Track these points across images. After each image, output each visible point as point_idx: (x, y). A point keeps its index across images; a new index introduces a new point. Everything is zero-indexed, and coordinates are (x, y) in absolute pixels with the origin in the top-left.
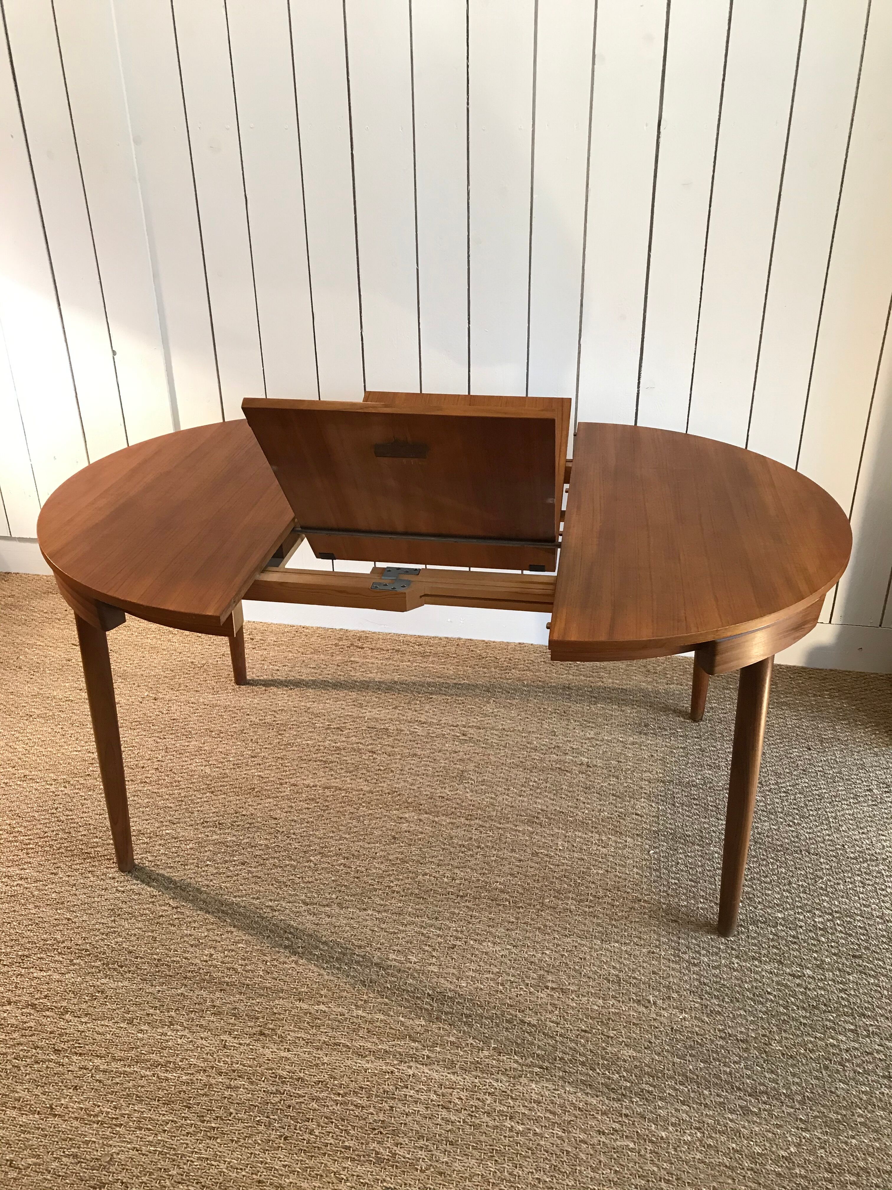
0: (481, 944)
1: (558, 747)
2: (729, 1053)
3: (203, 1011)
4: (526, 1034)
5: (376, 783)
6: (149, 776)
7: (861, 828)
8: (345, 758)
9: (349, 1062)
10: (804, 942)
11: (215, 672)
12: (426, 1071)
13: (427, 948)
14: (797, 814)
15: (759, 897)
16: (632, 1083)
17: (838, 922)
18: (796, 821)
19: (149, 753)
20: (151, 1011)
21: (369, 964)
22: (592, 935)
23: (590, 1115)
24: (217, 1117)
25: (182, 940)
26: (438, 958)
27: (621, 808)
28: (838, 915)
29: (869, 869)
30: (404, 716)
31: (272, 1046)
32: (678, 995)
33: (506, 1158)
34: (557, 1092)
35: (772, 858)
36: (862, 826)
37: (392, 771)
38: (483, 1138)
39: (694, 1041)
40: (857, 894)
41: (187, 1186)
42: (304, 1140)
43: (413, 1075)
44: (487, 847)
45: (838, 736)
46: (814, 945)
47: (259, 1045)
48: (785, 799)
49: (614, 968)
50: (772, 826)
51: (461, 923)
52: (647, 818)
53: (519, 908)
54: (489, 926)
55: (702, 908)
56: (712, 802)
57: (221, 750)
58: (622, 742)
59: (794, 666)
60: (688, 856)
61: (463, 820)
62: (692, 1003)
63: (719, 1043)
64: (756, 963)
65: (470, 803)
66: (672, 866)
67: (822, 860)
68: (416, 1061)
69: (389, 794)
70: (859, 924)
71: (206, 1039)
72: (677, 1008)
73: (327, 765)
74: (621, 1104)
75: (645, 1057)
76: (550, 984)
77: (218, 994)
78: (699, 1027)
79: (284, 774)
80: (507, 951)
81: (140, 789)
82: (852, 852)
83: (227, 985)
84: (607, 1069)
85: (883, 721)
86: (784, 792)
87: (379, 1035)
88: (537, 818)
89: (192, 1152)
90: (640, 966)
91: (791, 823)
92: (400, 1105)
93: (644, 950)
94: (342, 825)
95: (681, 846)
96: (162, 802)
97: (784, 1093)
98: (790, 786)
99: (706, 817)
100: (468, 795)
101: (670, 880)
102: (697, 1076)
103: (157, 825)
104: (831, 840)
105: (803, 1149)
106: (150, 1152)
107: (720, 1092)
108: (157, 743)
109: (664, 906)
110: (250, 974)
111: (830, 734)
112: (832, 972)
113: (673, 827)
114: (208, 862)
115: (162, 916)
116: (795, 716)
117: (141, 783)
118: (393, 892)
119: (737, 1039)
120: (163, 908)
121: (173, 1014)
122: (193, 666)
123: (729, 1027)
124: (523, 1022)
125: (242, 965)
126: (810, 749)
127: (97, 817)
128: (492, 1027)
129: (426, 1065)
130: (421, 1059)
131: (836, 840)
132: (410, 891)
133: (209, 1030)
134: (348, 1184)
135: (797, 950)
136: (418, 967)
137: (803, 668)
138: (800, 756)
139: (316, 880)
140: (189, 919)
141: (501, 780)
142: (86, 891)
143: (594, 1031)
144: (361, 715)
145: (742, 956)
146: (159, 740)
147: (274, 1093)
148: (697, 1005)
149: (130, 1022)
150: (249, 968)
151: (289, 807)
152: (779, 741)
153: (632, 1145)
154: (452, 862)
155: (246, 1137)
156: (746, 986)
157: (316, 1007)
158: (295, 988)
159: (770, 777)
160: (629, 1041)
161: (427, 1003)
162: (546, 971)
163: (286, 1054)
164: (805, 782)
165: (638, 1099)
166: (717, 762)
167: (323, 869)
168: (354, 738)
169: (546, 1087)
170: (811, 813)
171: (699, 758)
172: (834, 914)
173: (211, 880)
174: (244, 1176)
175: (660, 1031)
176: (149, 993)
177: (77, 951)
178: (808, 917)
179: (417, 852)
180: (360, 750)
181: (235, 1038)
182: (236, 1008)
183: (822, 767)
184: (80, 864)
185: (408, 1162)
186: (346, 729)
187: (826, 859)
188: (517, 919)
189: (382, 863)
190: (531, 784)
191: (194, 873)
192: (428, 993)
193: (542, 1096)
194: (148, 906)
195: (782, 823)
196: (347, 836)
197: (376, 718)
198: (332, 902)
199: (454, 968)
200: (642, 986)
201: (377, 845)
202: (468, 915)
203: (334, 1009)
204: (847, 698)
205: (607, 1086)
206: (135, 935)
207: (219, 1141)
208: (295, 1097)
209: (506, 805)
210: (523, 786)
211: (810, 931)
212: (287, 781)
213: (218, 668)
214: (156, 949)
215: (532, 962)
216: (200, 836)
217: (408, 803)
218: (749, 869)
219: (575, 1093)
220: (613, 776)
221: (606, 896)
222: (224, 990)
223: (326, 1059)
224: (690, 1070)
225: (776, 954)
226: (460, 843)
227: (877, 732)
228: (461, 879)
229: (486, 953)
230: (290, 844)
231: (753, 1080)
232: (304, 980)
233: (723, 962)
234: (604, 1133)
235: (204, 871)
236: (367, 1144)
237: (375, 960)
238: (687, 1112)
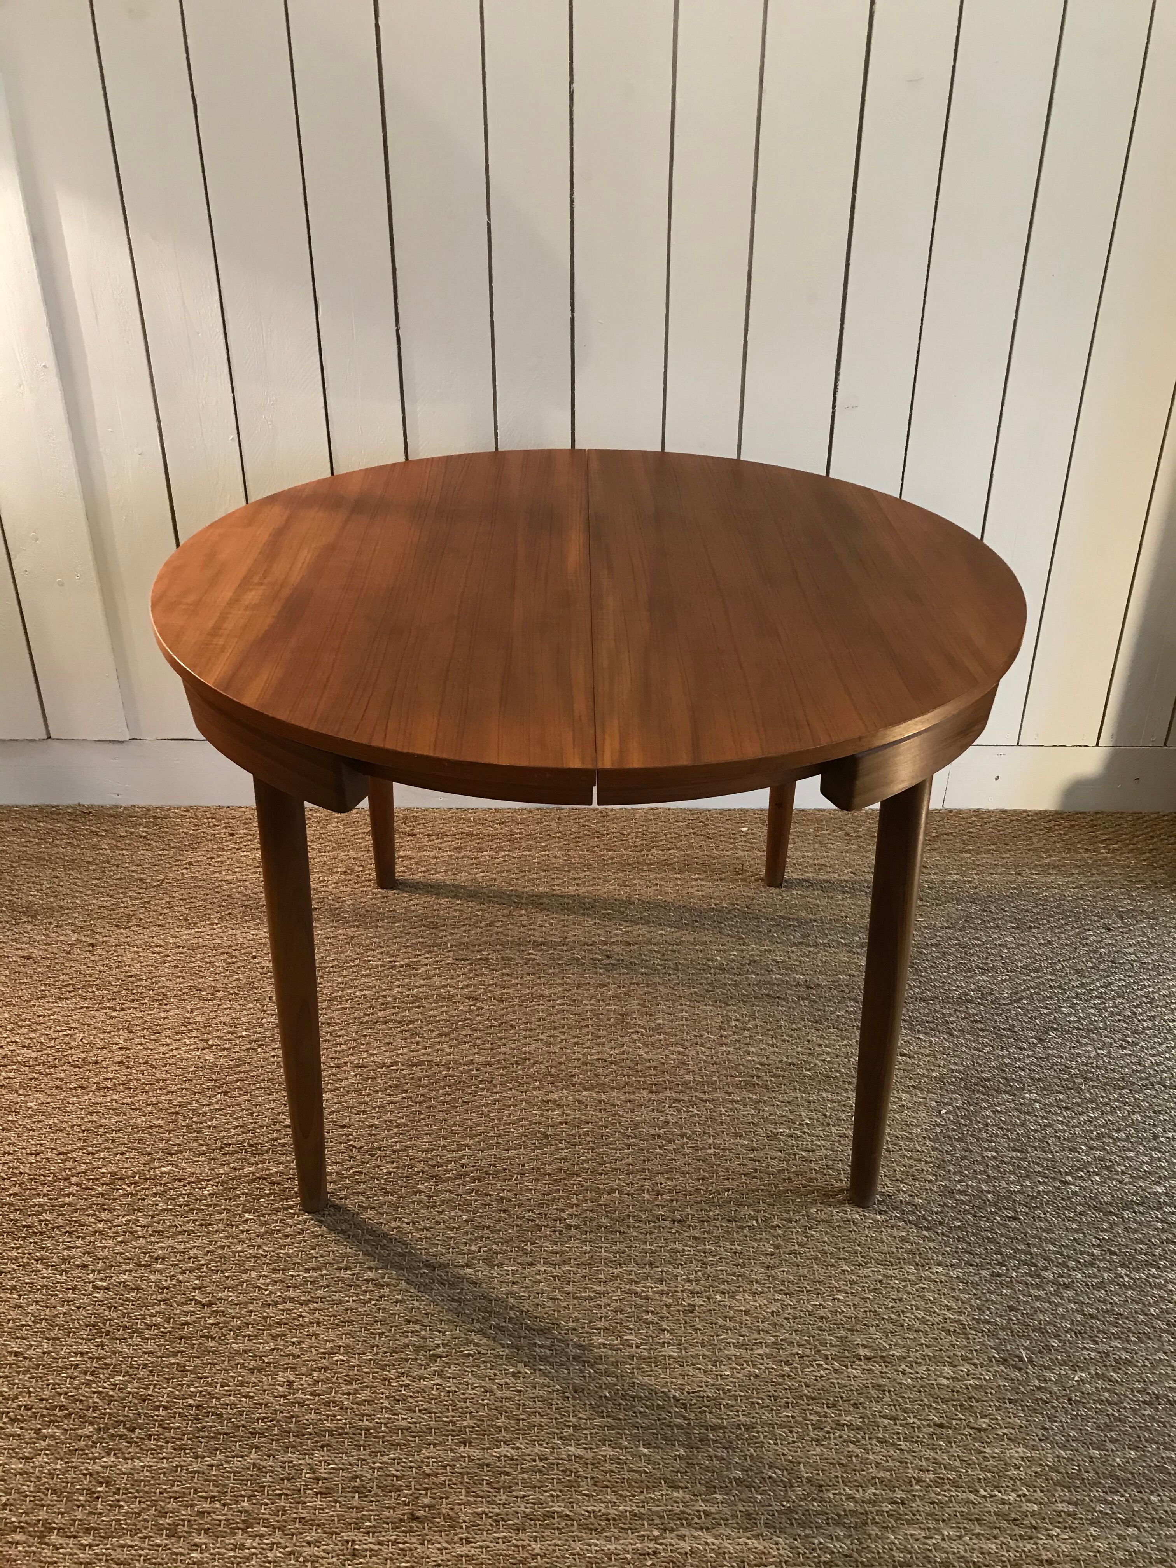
0: (733, 1297)
1: (755, 962)
2: (1165, 1426)
3: (300, 1490)
4: (851, 1445)
5: (492, 1049)
6: (110, 1075)
8: (431, 1013)
9: (578, 1546)
11: (183, 891)
12: (711, 1540)
13: (650, 1317)
15: (1119, 1164)
16: (1041, 1503)
18: (1129, 1040)
19: (102, 1036)
20: (206, 1505)
21: (564, 1359)
22: (899, 1258)
25: (232, 1363)
26: (672, 1332)
30: (508, 935)
31: (437, 1537)
32: (1060, 1341)
34: (929, 1542)
35: (1116, 1100)
37: (513, 1027)
39: (1108, 1415)
43: (692, 1552)
44: (695, 1133)
45: (1140, 906)
47: (414, 1540)
48: (1102, 1006)
49: (949, 1308)
50: (1099, 1051)
51: (693, 1266)
52: (920, 1060)
53: (774, 1227)
54: (737, 1265)
56: (1003, 1023)
57: (222, 1019)
58: (845, 945)
59: (1046, 812)
60: (997, 1111)
61: (645, 1093)
62: (1085, 1352)
63: (1146, 1413)
65: (648, 1064)
66: (980, 1130)
68: (689, 1525)
69: (517, 1063)
71: (317, 1543)
72: (1065, 1363)
73: (405, 1028)
74: (1036, 1544)
75: (1046, 1457)
76: (862, 1352)
77: (318, 1455)
78: (1108, 1390)
79: (338, 1049)
80: (779, 1304)
81: (99, 1100)
83: (331, 1435)
84: (995, 1487)
86: (1097, 997)
87: (614, 1487)
88: (758, 1077)
90: (987, 1301)
91: (1124, 1044)
93: (984, 1273)
94: (455, 1125)
95: (982, 1097)
96: (143, 1118)
98: (1102, 987)
99: (1002, 1048)
100: (641, 1052)
101: (985, 1153)
102: (1132, 1473)
103: (142, 1159)
108: (112, 1017)
109: (989, 1196)
110: (366, 1409)
111: (1126, 905)
113: (961, 1068)
114: (247, 1215)
115: (187, 1323)
116: (1072, 882)
117: (99, 1089)
118: (569, 1227)
119: (1169, 1400)
120: (186, 1308)
121: (246, 1504)
122: (144, 886)
123: (1151, 1382)
124: (840, 1425)
125: (349, 1394)
126: (1109, 930)
127: (32, 1159)
128: (794, 1442)
129: (708, 1528)
130: (696, 1520)
132: (595, 1224)
133: (318, 1525)
136: (645, 1353)
137: (1057, 813)
138: (1100, 942)
139: (439, 1223)
140: (237, 1322)
141: (684, 1022)
142: (38, 1296)
143: (954, 1423)
144: (439, 941)
146: (114, 1014)
148: (1093, 1354)
149: (172, 1533)
150: (361, 1397)
151: (361, 1103)
152: (1062, 922)
154: (647, 1165)
157: (496, 1452)
158: (451, 1421)
159: (1071, 977)
160: (1013, 1431)
161: (678, 1415)
162: (848, 1329)
163: (463, 1550)
164: (1120, 980)
165: (1058, 1530)
166: (989, 961)
167: (443, 1202)
168: (437, 979)
169: (912, 1535)
170: (1145, 1024)
171: (962, 958)
173: (259, 1247)
175: (1053, 1407)
176: (194, 1472)
177: (45, 1412)
179: (589, 1156)
180: (453, 996)
181: (368, 1533)
182: (357, 1477)
183: (1134, 954)
184: (18, 1248)
186: (422, 965)
188: (777, 1247)
189: (538, 1180)
190: (733, 1023)
191: (227, 1237)
192: (674, 1396)
193: (910, 1553)
194: (157, 1308)
195: (1111, 1044)
196: (469, 1142)
197: (461, 944)
198: (473, 1258)
199: (703, 1346)
200: (1002, 1334)
201: (522, 1151)
202: (699, 1251)
203: (527, 1451)
204: (1131, 851)
205: (1004, 1516)
206: (145, 1366)
209: (705, 1062)
210: (721, 1028)
212: (347, 1060)
213: (186, 886)
214: (189, 1386)
215: (822, 1317)
216: (221, 1171)
217: (552, 1075)
219: (960, 1537)
220: (850, 999)
221: (899, 1191)
222: (328, 1445)
223: (537, 1548)
224: (1119, 1465)
226: (653, 1132)
228: (670, 1191)
229: (747, 1312)
230: (378, 1167)
232: (464, 1405)
233: (1106, 1275)
235: (242, 1232)
237: (573, 1351)
238: (1137, 1538)
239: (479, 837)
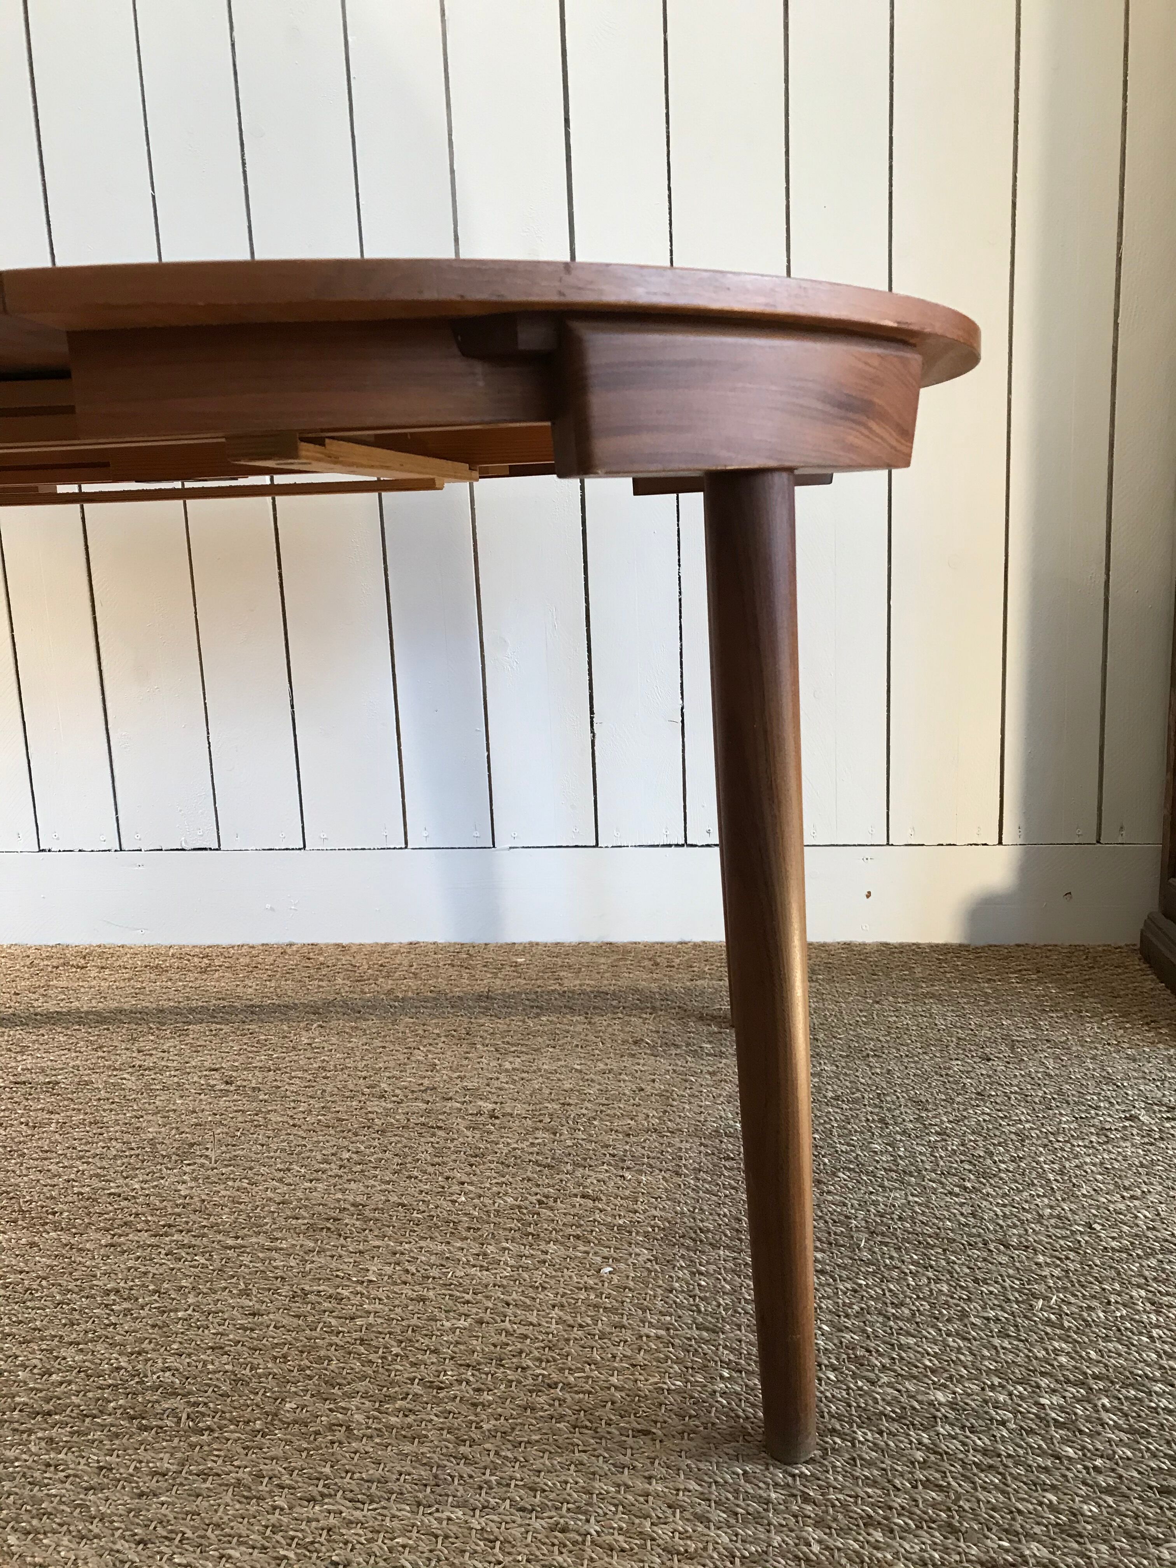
1: (434, 1089)
7: (1126, 1189)
10: (1016, 1464)
14: (970, 1171)
15: (881, 1355)
17: (1106, 1401)
18: (969, 1185)
22: (390, 1492)
27: (549, 1186)
28: (1101, 1385)
29: (1163, 1270)
30: (109, 1060)
35: (914, 1263)
36: (1127, 1183)
40: (1145, 1328)
44: (179, 1289)
45: (1047, 1035)
46: (1046, 1470)
48: (940, 1144)
50: (910, 1198)
52: (608, 1203)
54: (89, 1489)
55: (723, 1394)
58: (580, 1071)
61: (144, 1236)
64: (878, 1535)
66: (655, 1297)
67: (1041, 1259)
70: (1164, 1403)
82: (1113, 1238)
86: (938, 1133)
91: (957, 1190)
93: (537, 1524)
95: (683, 1251)
104: (1059, 1217)
109: (618, 1396)
111: (1028, 1033)
112: (1105, 1541)
113: (670, 1215)
131: (1069, 1215)
135: (996, 1487)
145: (835, 1520)
164: (983, 1114)
170: (1003, 1166)
172: (1091, 1381)
178: (1021, 1397)
183: (1017, 1085)
187: (1052, 1256)
195: (936, 1189)
204: (1056, 981)
211: (1031, 1432)
218: (855, 1291)
220: (545, 1129)
221: (460, 1382)
225: (934, 1505)
227: (1128, 1025)
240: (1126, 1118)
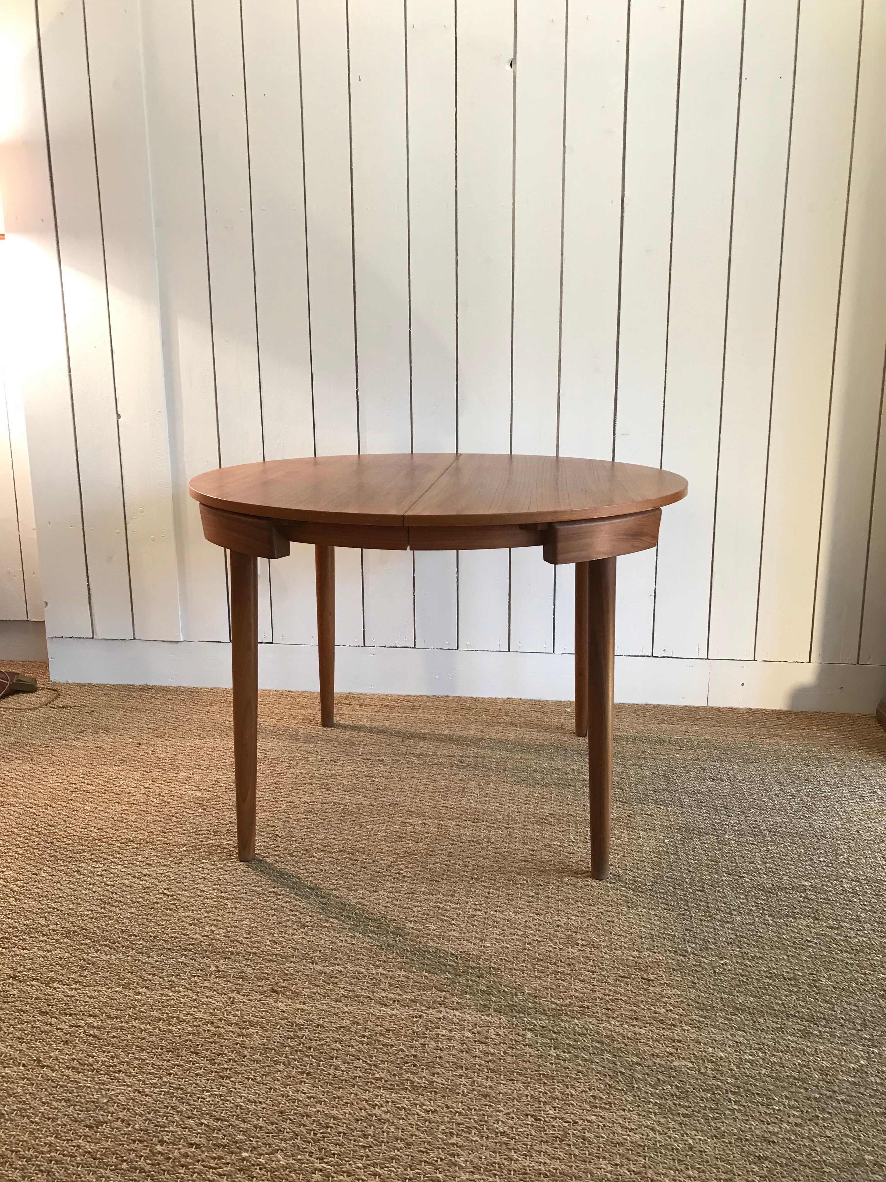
0: (502, 913)
3: (207, 975)
13: (445, 918)
16: (681, 1015)
17: (867, 886)
18: (807, 815)
20: (150, 977)
21: (385, 932)
22: (617, 904)
23: (640, 1042)
24: (230, 1060)
25: (180, 921)
26: (457, 925)
28: (865, 882)
30: (399, 750)
31: (286, 1000)
32: (716, 946)
33: (555, 1081)
34: (601, 1026)
35: (789, 842)
36: (872, 817)
38: (527, 1065)
39: (739, 980)
41: (199, 1119)
42: (330, 1074)
43: (444, 1018)
44: (497, 841)
45: (834, 756)
46: (847, 904)
47: (271, 1000)
48: (792, 800)
49: (644, 927)
50: (783, 820)
51: (479, 899)
52: (657, 817)
53: (538, 885)
54: (508, 900)
56: (720, 804)
59: (780, 710)
60: (704, 843)
61: (469, 822)
62: (732, 952)
63: (766, 981)
64: (791, 919)
65: (475, 810)
66: (689, 850)
67: (839, 842)
68: (445, 1007)
69: (390, 806)
72: (717, 956)
73: (323, 787)
74: (672, 1032)
75: (690, 995)
76: (580, 942)
77: (222, 961)
78: (742, 969)
80: (531, 918)
81: (127, 808)
82: (868, 836)
83: (232, 954)
84: (652, 1005)
85: (874, 745)
86: (790, 795)
87: (402, 988)
88: (546, 819)
89: (203, 1091)
90: (672, 925)
91: (802, 817)
92: (432, 1043)
93: (673, 913)
94: (344, 829)
97: (842, 1018)
99: (716, 815)
101: (690, 861)
102: (749, 1008)
104: (845, 828)
105: (874, 1061)
106: (155, 1093)
107: (775, 1019)
109: (687, 880)
110: (256, 945)
113: (685, 822)
115: (157, 902)
119: (784, 978)
121: (174, 978)
123: (774, 968)
128: (524, 977)
130: (450, 1005)
131: (849, 828)
132: (421, 876)
133: (215, 990)
134: (382, 1109)
136: (438, 933)
137: (787, 711)
139: (322, 870)
143: (633, 976)
146: (145, 773)
147: (292, 1038)
148: (737, 953)
153: (690, 1065)
155: (263, 1075)
156: (784, 936)
157: (331, 968)
158: (307, 953)
160: (671, 982)
166: (719, 776)
168: (349, 767)
169: (590, 1022)
170: (820, 809)
172: (861, 881)
174: (264, 1108)
175: (702, 974)
178: (835, 884)
181: (244, 995)
185: (447, 1088)
188: (537, 893)
189: (389, 856)
191: (190, 869)
195: (793, 817)
198: (340, 887)
199: (476, 933)
200: (677, 940)
202: (485, 892)
203: (351, 969)
204: (836, 730)
205: (654, 1019)
206: (128, 918)
207: (232, 1079)
208: (316, 1040)
209: (512, 811)
211: (840, 894)
214: (151, 928)
215: (558, 926)
216: (193, 841)
217: (411, 812)
219: (622, 1025)
222: (229, 958)
224: (740, 1003)
225: (809, 912)
226: (469, 839)
227: (871, 753)
228: (473, 865)
229: (509, 920)
231: (808, 1009)
233: (757, 919)
234: (658, 1056)
235: (200, 867)
236: (401, 1074)
237: (391, 929)
238: (744, 1037)
239: (392, 708)
240: (871, 792)
